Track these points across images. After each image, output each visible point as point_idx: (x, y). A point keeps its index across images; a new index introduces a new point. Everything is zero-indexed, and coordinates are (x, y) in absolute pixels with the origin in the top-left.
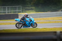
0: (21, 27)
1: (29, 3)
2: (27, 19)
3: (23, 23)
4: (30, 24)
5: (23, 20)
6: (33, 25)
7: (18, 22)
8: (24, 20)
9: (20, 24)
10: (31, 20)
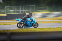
0: (23, 27)
1: (43, 3)
2: (29, 19)
3: (25, 23)
4: (31, 24)
5: (24, 20)
6: (34, 25)
7: (19, 22)
8: (26, 20)
9: (22, 24)
10: (33, 20)
